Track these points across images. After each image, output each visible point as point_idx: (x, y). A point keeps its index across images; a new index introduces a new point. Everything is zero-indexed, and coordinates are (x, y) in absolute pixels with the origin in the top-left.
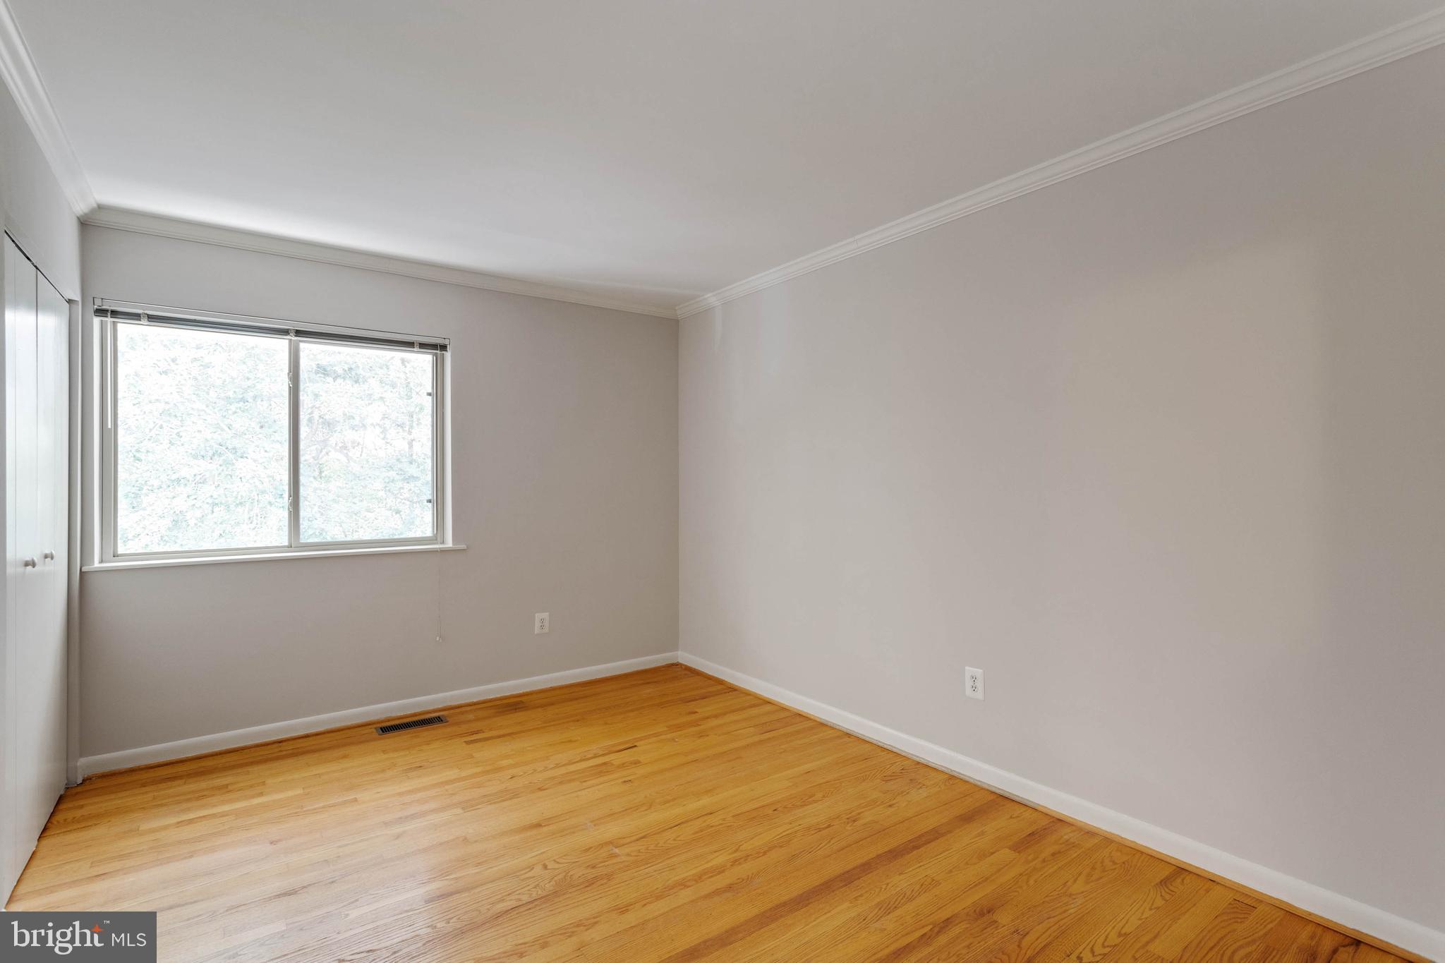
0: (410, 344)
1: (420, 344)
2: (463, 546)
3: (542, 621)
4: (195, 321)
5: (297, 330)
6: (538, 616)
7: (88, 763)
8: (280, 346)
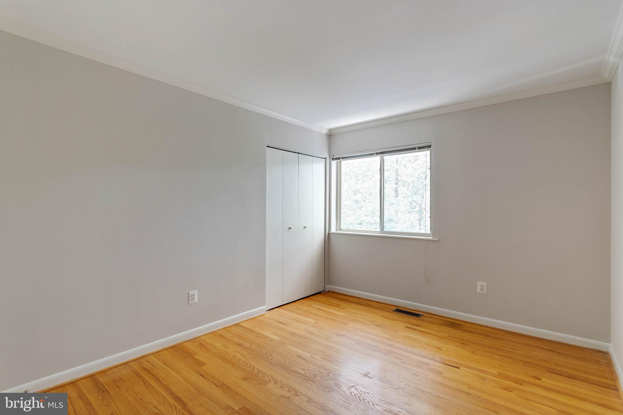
0: (415, 149)
1: (418, 147)
2: (437, 239)
3: (482, 286)
4: (350, 157)
5: (377, 153)
6: (479, 284)
7: (329, 287)
8: (378, 158)
